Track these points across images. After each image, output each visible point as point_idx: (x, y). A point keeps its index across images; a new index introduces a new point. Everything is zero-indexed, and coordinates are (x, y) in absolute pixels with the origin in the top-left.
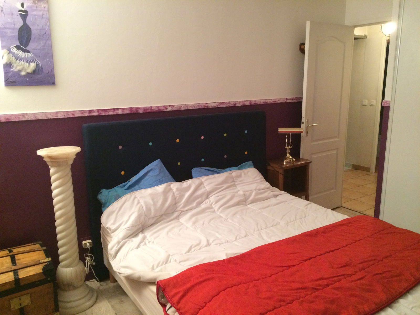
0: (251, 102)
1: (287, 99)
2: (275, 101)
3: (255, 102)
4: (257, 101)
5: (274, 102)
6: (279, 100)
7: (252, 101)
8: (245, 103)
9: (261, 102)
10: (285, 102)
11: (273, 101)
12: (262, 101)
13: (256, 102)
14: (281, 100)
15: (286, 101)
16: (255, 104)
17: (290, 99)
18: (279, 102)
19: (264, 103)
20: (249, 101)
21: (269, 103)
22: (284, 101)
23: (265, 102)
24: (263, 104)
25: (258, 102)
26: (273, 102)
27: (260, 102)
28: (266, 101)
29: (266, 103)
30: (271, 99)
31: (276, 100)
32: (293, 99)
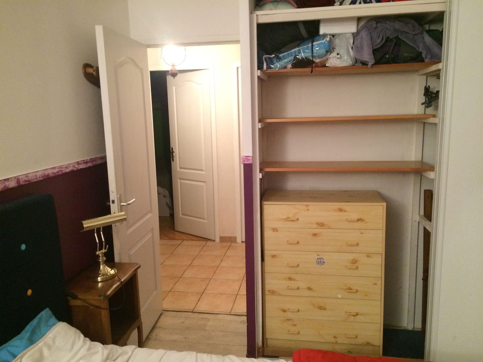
0: (18, 179)
1: (78, 163)
2: (60, 169)
3: (26, 179)
4: (30, 175)
5: (60, 173)
6: (66, 168)
7: (20, 177)
8: (7, 183)
9: (38, 176)
10: (75, 169)
11: (57, 170)
12: (39, 174)
13: (29, 178)
14: (69, 167)
15: (77, 166)
16: (27, 183)
17: (82, 162)
18: (67, 171)
19: (42, 177)
20: (15, 177)
21: (51, 175)
22: (75, 167)
23: (45, 175)
24: (42, 179)
25: (32, 178)
26: (57, 172)
27: (36, 176)
28: (46, 173)
29: (46, 177)
30: (54, 168)
31: (62, 168)
32: (86, 162)
